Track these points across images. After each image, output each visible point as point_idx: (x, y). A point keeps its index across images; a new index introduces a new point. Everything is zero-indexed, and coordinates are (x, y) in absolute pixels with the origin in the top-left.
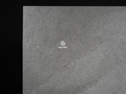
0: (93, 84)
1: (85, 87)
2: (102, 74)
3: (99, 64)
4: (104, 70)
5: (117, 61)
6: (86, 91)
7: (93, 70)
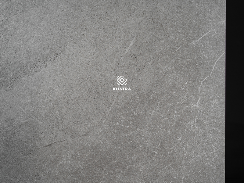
0: (49, 59)
1: (35, 66)
2: (65, 40)
3: (60, 23)
4: (70, 34)
5: (94, 17)
6: (38, 73)
7: (50, 33)
